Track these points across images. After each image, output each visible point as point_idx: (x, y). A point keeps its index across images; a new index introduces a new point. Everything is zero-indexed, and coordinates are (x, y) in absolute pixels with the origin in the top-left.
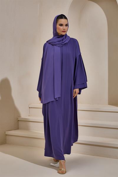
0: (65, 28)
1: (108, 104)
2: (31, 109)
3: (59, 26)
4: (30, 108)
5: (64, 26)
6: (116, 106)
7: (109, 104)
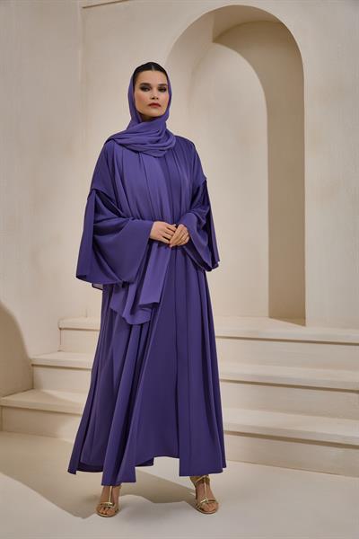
0: (156, 96)
1: (267, 314)
2: (63, 331)
3: (141, 93)
4: (60, 329)
5: (155, 90)
6: (293, 322)
7: (271, 317)
